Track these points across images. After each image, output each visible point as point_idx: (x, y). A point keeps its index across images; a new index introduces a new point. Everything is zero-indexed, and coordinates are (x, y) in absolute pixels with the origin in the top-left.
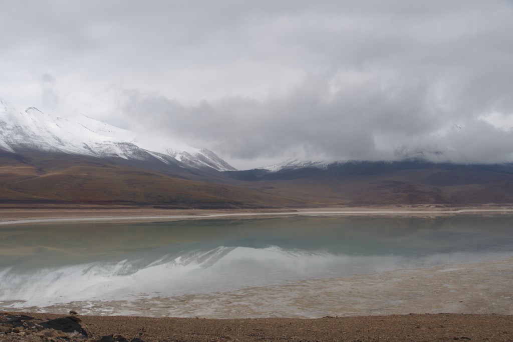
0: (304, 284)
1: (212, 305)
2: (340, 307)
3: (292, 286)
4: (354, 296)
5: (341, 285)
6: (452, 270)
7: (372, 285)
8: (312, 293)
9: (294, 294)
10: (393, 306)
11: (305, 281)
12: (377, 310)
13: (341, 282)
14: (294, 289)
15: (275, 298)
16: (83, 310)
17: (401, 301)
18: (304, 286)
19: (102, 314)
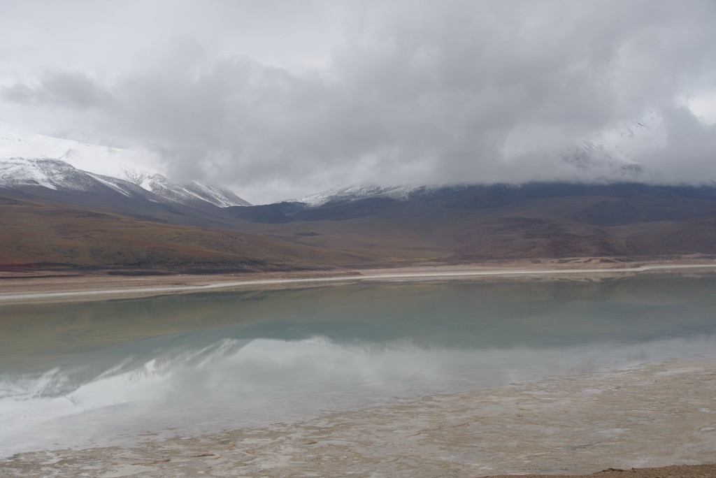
0: (430, 403)
1: (282, 447)
2: (514, 443)
3: (410, 407)
4: (530, 423)
5: (497, 403)
6: (681, 371)
7: (551, 402)
8: (451, 418)
9: (421, 422)
10: (609, 440)
11: (429, 398)
12: (584, 447)
13: (495, 399)
14: (418, 414)
15: (391, 431)
16: (43, 469)
17: (618, 430)
18: (431, 406)
19: (83, 474)
